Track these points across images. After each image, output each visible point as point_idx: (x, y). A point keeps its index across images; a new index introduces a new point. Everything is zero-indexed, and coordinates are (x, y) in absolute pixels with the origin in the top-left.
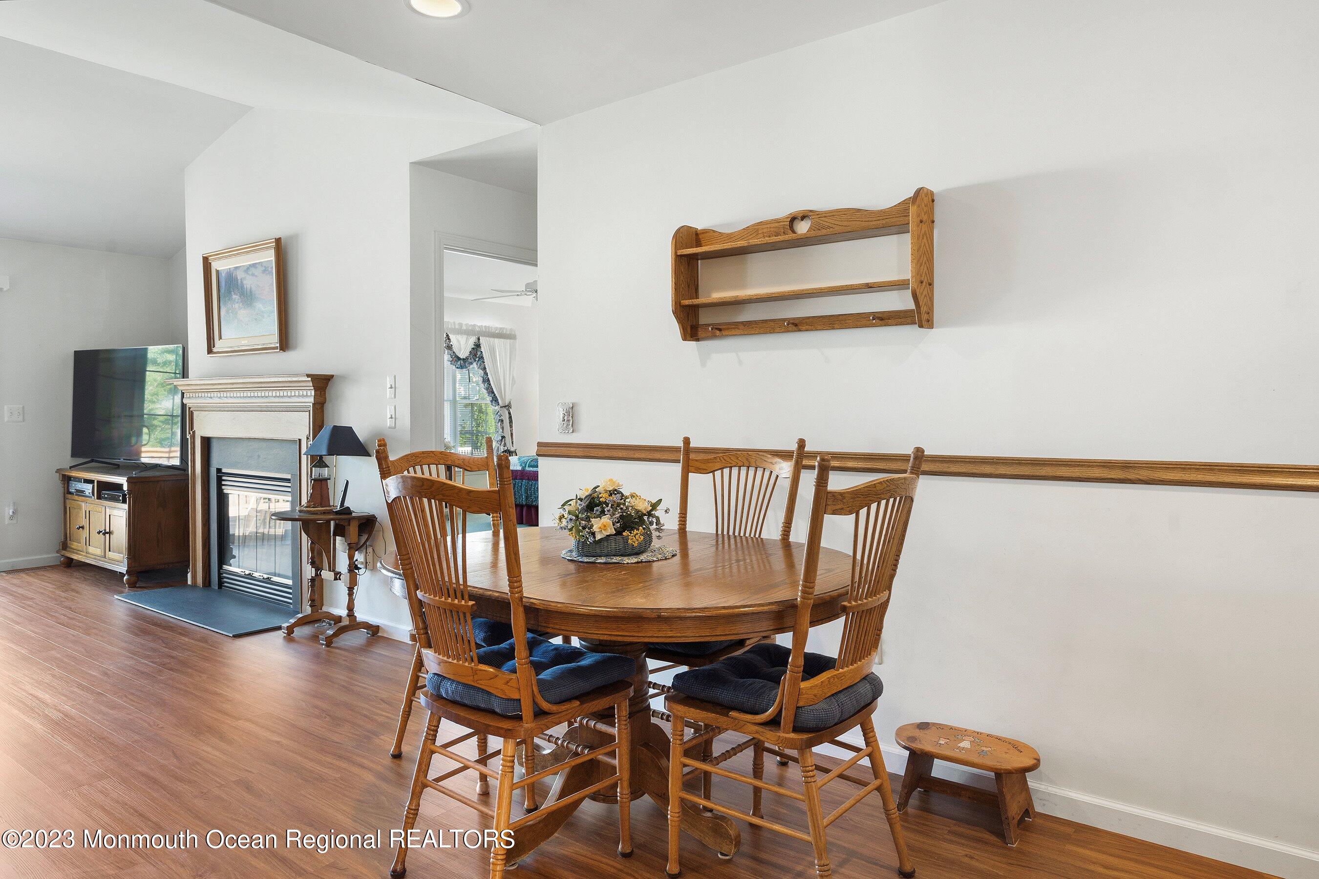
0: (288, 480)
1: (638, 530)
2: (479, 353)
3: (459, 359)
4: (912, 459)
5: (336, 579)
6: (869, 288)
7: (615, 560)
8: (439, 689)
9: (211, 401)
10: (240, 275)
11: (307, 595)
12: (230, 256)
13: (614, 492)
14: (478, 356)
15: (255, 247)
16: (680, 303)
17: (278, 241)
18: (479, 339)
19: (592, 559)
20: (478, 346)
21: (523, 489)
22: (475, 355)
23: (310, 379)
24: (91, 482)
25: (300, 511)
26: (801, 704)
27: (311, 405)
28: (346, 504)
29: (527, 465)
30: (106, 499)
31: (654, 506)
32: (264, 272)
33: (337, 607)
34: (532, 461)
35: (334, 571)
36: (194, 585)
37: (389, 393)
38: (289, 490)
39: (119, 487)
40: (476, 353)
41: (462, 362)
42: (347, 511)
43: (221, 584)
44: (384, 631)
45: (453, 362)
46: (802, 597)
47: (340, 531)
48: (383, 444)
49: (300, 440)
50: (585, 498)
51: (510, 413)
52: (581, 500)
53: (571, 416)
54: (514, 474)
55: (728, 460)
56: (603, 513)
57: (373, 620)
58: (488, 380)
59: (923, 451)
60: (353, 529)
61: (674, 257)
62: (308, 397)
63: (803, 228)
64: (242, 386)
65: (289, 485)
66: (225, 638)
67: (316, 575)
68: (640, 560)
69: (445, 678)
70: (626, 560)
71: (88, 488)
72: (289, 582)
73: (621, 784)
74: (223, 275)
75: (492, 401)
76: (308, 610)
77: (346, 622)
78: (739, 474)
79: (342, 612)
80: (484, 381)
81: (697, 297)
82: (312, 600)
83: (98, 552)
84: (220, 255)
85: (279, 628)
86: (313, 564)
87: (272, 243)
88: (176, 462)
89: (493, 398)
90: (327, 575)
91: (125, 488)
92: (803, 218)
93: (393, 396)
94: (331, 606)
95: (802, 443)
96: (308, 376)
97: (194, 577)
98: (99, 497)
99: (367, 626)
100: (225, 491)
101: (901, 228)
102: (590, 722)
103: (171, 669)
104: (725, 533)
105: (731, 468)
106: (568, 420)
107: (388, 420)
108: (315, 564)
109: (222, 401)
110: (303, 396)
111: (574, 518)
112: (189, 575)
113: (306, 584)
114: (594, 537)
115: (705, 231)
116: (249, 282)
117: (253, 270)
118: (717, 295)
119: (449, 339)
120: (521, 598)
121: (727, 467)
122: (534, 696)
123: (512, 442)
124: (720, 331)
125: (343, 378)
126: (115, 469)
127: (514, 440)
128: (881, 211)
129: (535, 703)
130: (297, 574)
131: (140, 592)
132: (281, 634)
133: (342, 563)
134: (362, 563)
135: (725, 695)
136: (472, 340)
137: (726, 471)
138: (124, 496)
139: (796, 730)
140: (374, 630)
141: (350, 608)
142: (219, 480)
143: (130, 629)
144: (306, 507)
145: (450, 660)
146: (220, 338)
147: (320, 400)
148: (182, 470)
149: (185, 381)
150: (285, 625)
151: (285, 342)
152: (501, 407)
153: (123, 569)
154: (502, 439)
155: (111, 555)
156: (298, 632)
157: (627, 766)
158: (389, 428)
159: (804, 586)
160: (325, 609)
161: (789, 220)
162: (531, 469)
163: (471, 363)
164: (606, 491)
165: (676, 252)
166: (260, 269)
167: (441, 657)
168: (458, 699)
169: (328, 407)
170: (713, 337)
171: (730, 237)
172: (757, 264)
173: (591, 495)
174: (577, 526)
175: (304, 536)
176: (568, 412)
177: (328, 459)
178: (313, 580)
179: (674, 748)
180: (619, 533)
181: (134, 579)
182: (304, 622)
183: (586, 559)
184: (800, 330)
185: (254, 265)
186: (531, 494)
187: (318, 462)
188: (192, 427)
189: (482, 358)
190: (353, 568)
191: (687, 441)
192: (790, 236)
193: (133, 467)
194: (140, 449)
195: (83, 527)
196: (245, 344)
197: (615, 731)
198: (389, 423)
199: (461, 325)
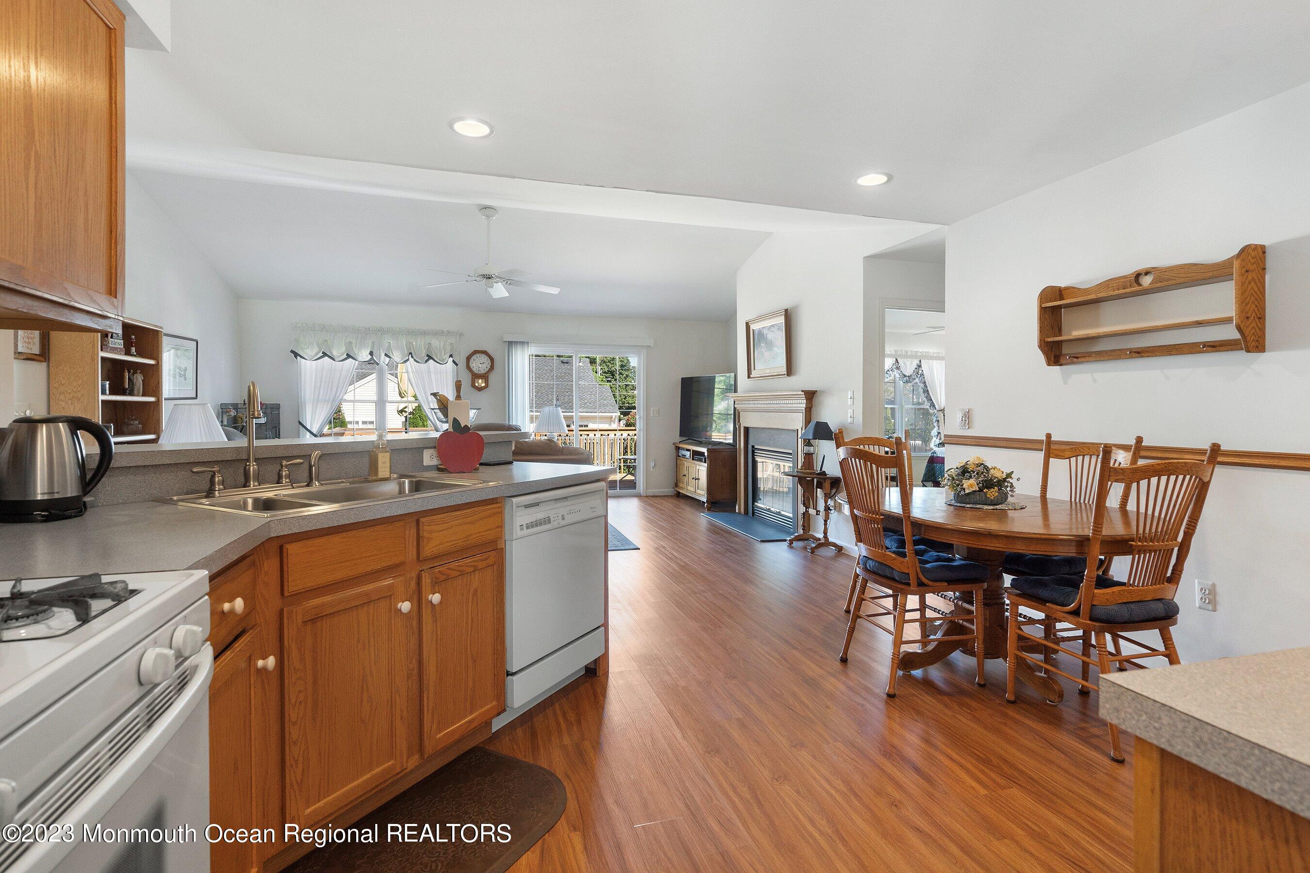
0: (790, 454)
1: (994, 489)
2: (920, 372)
3: (905, 376)
4: (1209, 452)
5: (817, 514)
6: (1199, 324)
7: (978, 506)
8: (866, 565)
9: (749, 406)
10: (765, 332)
11: (801, 523)
12: (761, 321)
13: (979, 465)
14: (919, 373)
15: (773, 315)
16: (1044, 340)
17: (786, 310)
18: (920, 361)
19: (963, 505)
20: (919, 366)
23: (803, 393)
24: (689, 450)
25: (797, 472)
26: (1095, 603)
27: (804, 408)
28: (823, 470)
30: (697, 460)
31: (1009, 475)
32: (778, 329)
33: (817, 532)
35: (816, 509)
36: (740, 513)
37: (850, 402)
38: (791, 460)
39: (702, 454)
40: (918, 371)
41: (908, 378)
42: (824, 473)
43: (753, 514)
44: (845, 550)
45: (900, 379)
46: (1092, 533)
47: (820, 485)
48: (841, 432)
49: (797, 430)
50: (961, 467)
52: (957, 468)
53: (967, 418)
55: (1082, 450)
56: (971, 477)
57: (839, 542)
58: (928, 391)
59: (1219, 446)
60: (827, 485)
61: (1039, 309)
62: (802, 404)
63: (1146, 281)
64: (765, 397)
65: (791, 457)
66: (756, 541)
67: (806, 510)
68: (995, 508)
69: (869, 558)
70: (986, 507)
71: (688, 454)
72: (791, 515)
73: (978, 641)
74: (756, 332)
75: (930, 407)
76: (801, 532)
77: (823, 541)
78: (1090, 460)
79: (820, 535)
80: (924, 392)
81: (1060, 335)
82: (804, 526)
83: (692, 489)
84: (755, 320)
85: (785, 540)
86: (804, 504)
87: (783, 312)
88: (731, 441)
89: (931, 404)
90: (812, 511)
91: (706, 454)
92: (1147, 273)
93: (852, 404)
94: (814, 532)
95: (1139, 440)
96: (802, 391)
97: (739, 508)
98: (693, 459)
99: (835, 545)
100: (756, 459)
101: (1227, 277)
102: (958, 602)
103: (731, 552)
104: (1077, 501)
105: (1084, 456)
106: (965, 421)
107: (849, 419)
108: (806, 505)
109: (755, 406)
110: (799, 403)
111: (951, 478)
112: (737, 507)
113: (800, 516)
114: (965, 492)
115: (1067, 288)
116: (770, 336)
117: (772, 329)
118: (1077, 333)
119: (897, 362)
120: (909, 517)
121: (1080, 455)
122: (917, 573)
124: (1076, 358)
125: (823, 392)
126: (700, 444)
128: (1215, 263)
129: (918, 578)
130: (795, 510)
131: (712, 513)
132: (786, 544)
133: (821, 506)
134: (833, 506)
135: (1044, 593)
136: (916, 362)
137: (1080, 458)
138: (705, 459)
139: (1091, 619)
140: (840, 549)
141: (825, 532)
142: (753, 452)
143: (709, 530)
144: (801, 469)
145: (871, 548)
146: (754, 369)
147: (809, 406)
148: (734, 445)
149: (736, 395)
150: (788, 539)
151: (790, 370)
152: (937, 411)
153: (705, 500)
155: (698, 491)
156: (795, 544)
157: (981, 631)
158: (850, 423)
159: (1094, 526)
160: (810, 533)
161: (1134, 276)
163: (915, 379)
164: (974, 464)
165: (1041, 306)
166: (776, 328)
167: (867, 546)
168: (876, 570)
169: (814, 409)
170: (1072, 363)
171: (1086, 291)
172: (1107, 309)
173: (964, 466)
174: (952, 484)
175: (799, 487)
176: (965, 415)
177: (812, 442)
178: (804, 514)
179: (1011, 622)
180: (981, 490)
181: (710, 506)
182: (799, 539)
183: (958, 505)
184: (1142, 357)
185: (773, 326)
187: (808, 443)
188: (739, 422)
189: (922, 375)
190: (827, 509)
191: (1049, 436)
192: (1136, 288)
193: (708, 443)
194: (712, 434)
195: (685, 475)
196: (768, 372)
197: (974, 608)
198: (849, 420)
199: (907, 352)
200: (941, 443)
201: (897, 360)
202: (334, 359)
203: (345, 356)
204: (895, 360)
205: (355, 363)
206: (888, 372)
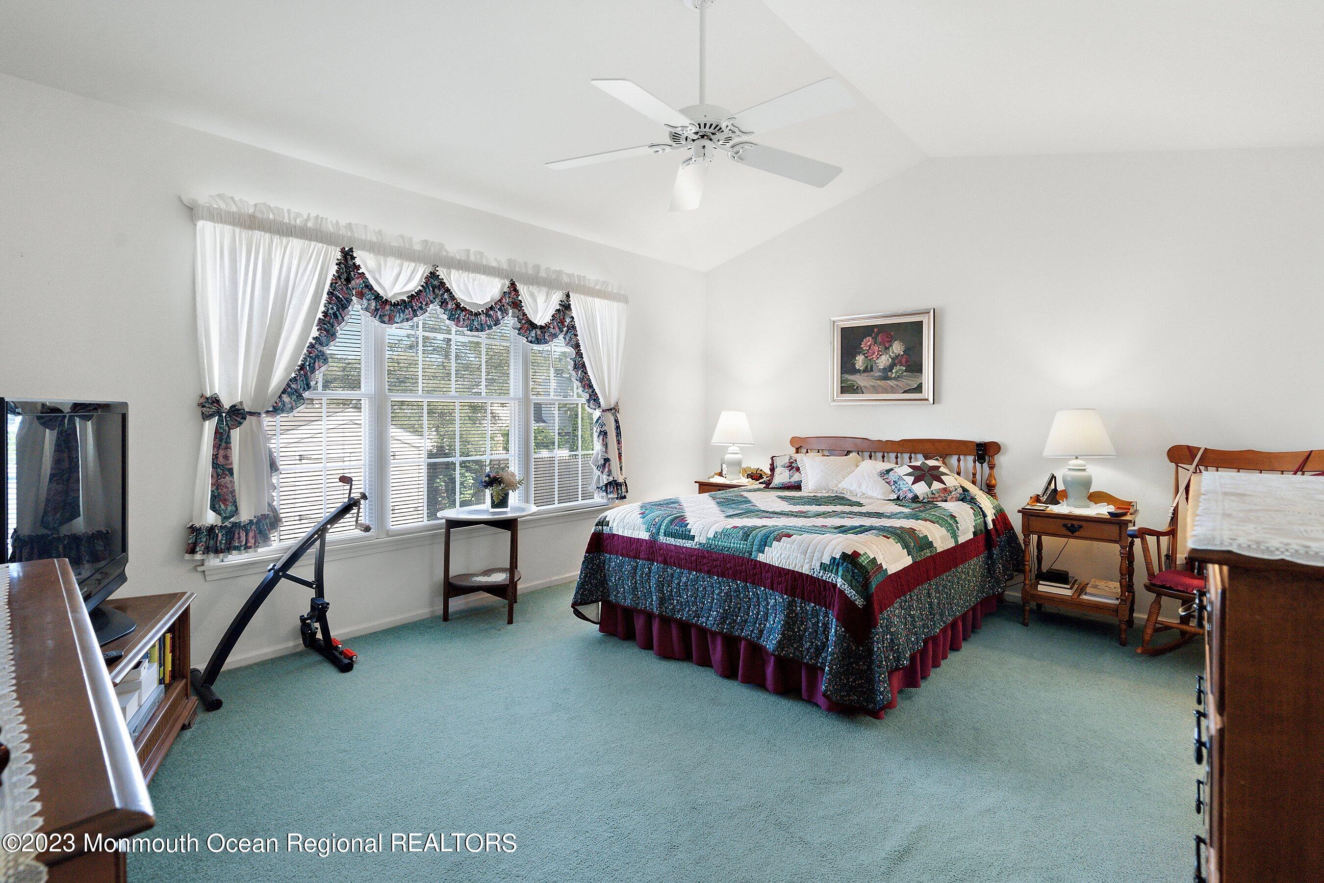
2: (568, 320)
3: (533, 326)
14: (566, 324)
18: (568, 296)
20: (565, 307)
21: (653, 581)
22: (562, 322)
29: (662, 531)
34: (672, 521)
40: (564, 318)
41: (539, 332)
45: (522, 331)
51: (617, 421)
54: (634, 545)
58: (584, 366)
75: (589, 401)
80: (576, 367)
89: (590, 396)
119: (516, 290)
123: (621, 468)
127: (623, 464)
136: (557, 298)
152: (603, 411)
154: (605, 464)
162: (671, 541)
163: (555, 336)
186: (671, 595)
189: (572, 328)
199: (537, 268)
200: (610, 483)
201: (513, 284)
204: (508, 283)
206: (491, 313)
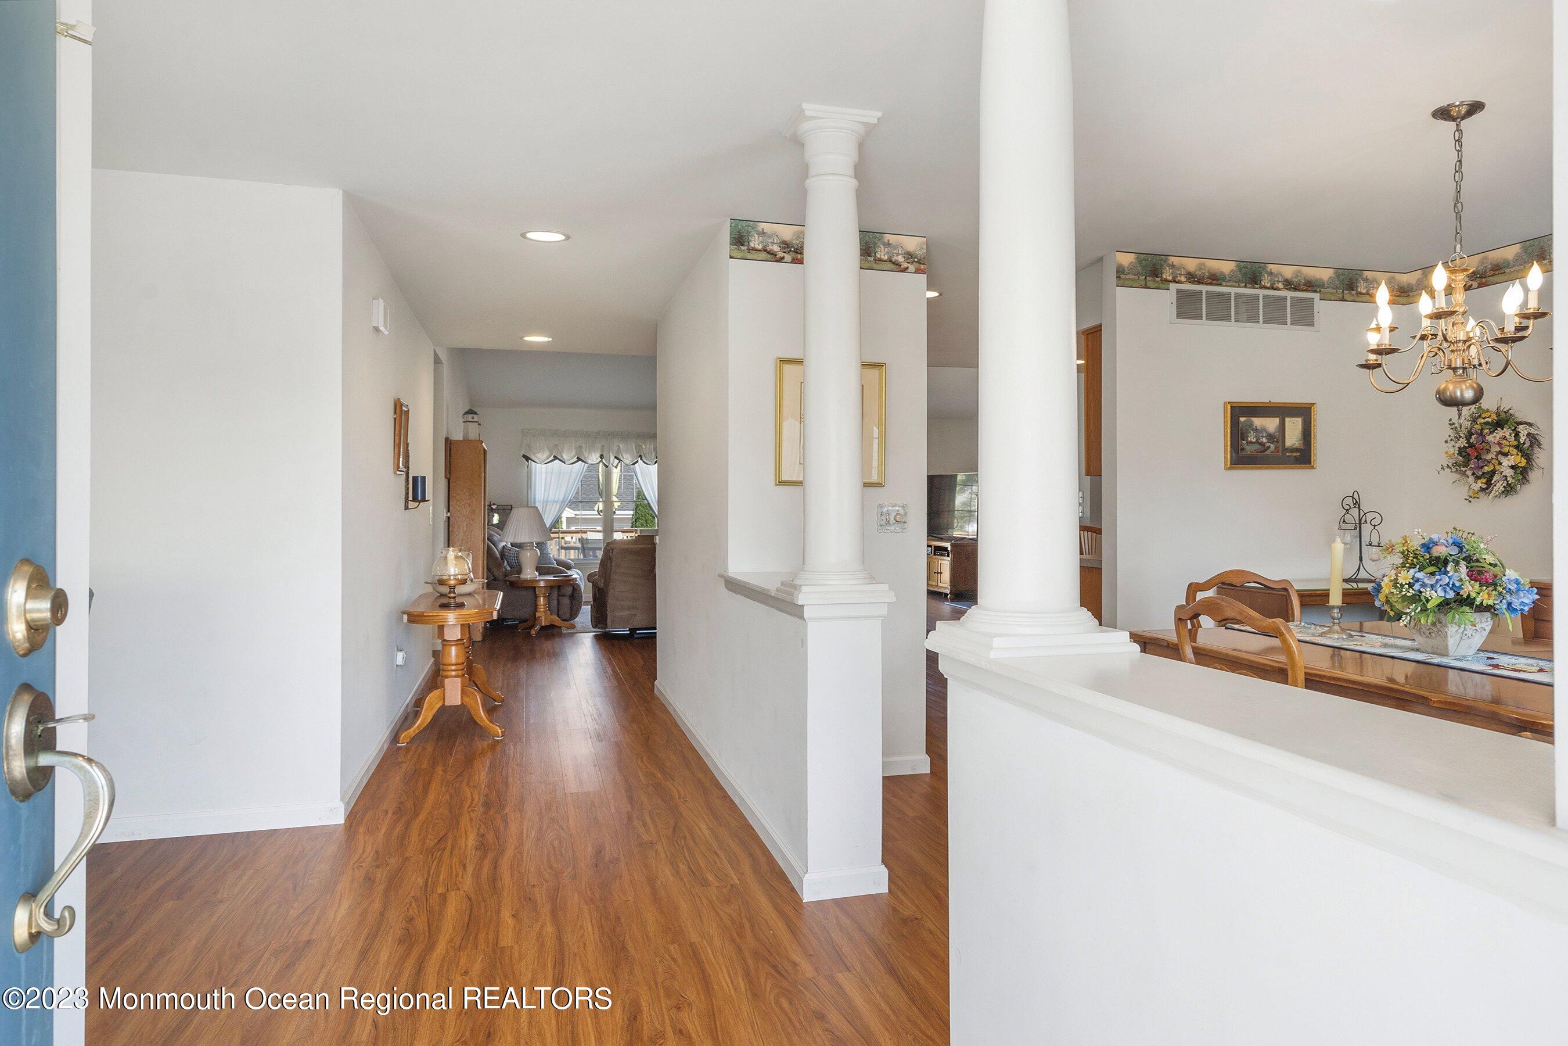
30: (939, 555)
39: (945, 549)
91: (949, 549)
98: (935, 555)
126: (945, 540)
138: (949, 553)
153: (948, 592)
155: (942, 584)
181: (953, 596)
193: (951, 538)
194: (953, 529)
202: (564, 463)
203: (575, 459)
205: (584, 465)
